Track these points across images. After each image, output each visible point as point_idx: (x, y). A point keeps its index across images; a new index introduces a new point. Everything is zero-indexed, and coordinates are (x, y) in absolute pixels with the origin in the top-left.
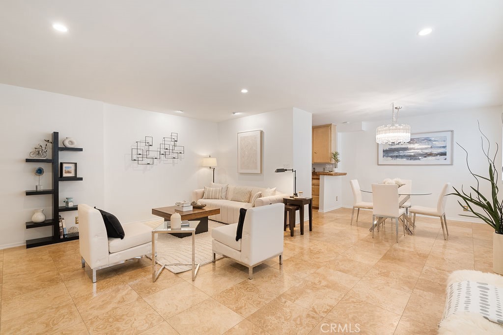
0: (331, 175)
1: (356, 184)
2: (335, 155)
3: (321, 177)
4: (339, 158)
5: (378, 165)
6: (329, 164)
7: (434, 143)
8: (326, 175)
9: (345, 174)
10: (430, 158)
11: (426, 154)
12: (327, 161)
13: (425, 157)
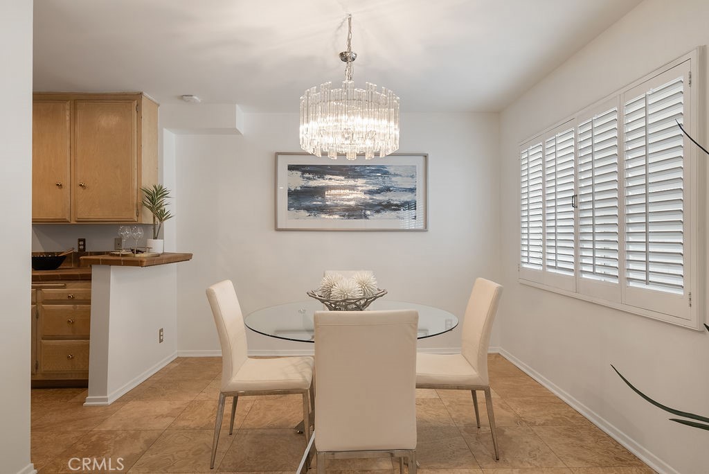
0: (138, 263)
1: (226, 295)
2: (155, 198)
3: (96, 272)
4: (167, 209)
5: (278, 230)
6: (132, 224)
7: (394, 179)
8: (118, 263)
9: (187, 257)
10: (388, 214)
11: (380, 204)
12: (125, 216)
13: (378, 212)
